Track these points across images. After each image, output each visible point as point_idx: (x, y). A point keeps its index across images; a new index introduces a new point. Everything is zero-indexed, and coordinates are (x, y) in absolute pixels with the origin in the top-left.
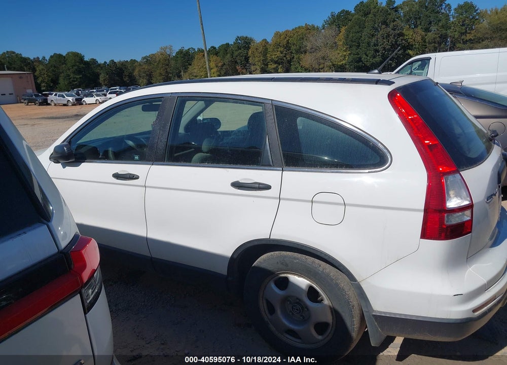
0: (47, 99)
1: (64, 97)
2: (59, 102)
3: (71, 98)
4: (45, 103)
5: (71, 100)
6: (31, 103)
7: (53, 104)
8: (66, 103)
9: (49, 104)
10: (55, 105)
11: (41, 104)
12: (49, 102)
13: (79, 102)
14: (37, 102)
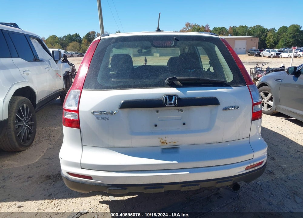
0: (260, 53)
1: (270, 52)
2: (266, 55)
3: (274, 53)
4: (259, 55)
5: (273, 55)
6: (252, 54)
7: (262, 56)
8: (270, 55)
9: (261, 56)
10: (264, 56)
11: (256, 55)
12: (261, 54)
13: (278, 56)
14: (255, 54)
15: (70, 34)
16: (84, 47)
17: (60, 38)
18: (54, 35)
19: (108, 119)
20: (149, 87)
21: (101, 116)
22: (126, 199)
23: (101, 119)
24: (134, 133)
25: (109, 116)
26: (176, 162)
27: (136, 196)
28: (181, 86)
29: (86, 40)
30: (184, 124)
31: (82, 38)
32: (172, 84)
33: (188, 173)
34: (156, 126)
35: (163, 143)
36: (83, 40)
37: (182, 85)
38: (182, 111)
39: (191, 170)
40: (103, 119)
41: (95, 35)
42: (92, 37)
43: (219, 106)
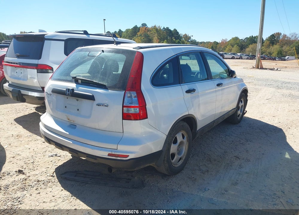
15: (252, 36)
16: (264, 49)
17: (242, 40)
18: (236, 37)
29: (268, 42)
30: (78, 110)
31: (264, 39)
33: (72, 142)
34: (66, 107)
35: (69, 119)
36: (265, 42)
38: (78, 101)
40: (48, 97)
41: (280, 36)
42: (276, 39)
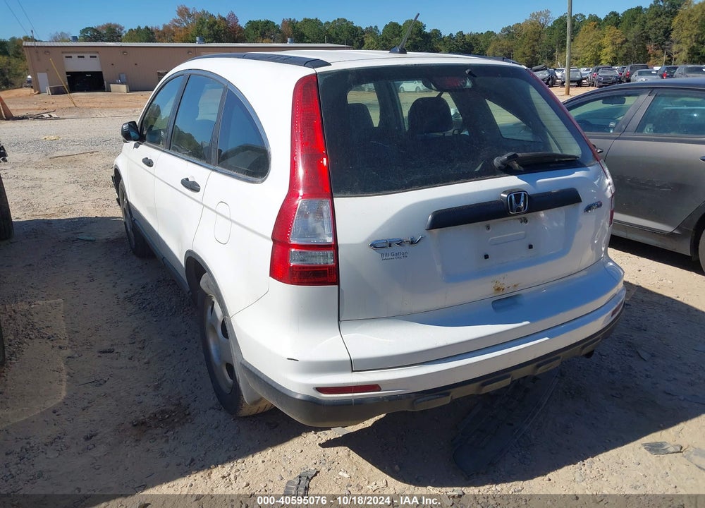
19: (405, 255)
20: (470, 178)
21: (390, 250)
22: (370, 425)
23: (390, 257)
24: (453, 277)
25: (407, 247)
26: (527, 323)
27: (382, 416)
28: (521, 171)
30: (531, 247)
32: (507, 170)
33: (547, 338)
34: (486, 257)
35: (498, 289)
37: (522, 169)
38: (527, 221)
39: (551, 332)
40: (394, 257)
43: (581, 204)
